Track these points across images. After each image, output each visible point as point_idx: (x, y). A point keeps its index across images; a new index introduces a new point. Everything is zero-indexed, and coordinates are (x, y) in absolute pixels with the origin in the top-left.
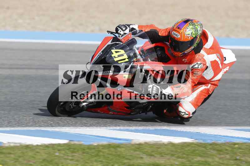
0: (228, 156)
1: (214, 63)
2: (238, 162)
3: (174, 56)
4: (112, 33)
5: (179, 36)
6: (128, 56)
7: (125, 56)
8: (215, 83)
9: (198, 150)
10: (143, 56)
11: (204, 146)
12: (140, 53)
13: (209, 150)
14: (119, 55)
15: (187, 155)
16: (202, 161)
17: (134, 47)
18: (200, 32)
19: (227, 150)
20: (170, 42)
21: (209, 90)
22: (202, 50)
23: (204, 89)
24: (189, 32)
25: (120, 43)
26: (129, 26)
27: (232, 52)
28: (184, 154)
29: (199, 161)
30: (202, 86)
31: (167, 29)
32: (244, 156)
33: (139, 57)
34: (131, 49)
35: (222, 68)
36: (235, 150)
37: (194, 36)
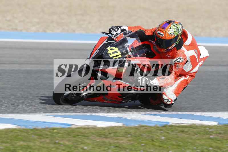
0: (48, 141)
1: (193, 58)
2: (57, 145)
3: (159, 52)
4: (106, 34)
5: (163, 35)
6: (121, 53)
7: (119, 53)
8: (193, 74)
9: (20, 135)
10: (133, 53)
11: (26, 131)
12: (130, 50)
13: (31, 135)
14: (114, 52)
15: (11, 140)
16: (25, 146)
17: (125, 45)
18: (181, 31)
19: (47, 134)
20: (156, 40)
21: (188, 81)
22: (183, 47)
23: (183, 80)
24: (171, 32)
25: (114, 42)
26: (120, 27)
27: (205, 48)
28: (9, 139)
29: (21, 145)
30: (182, 77)
31: (152, 29)
32: (62, 140)
33: (130, 53)
34: (124, 47)
35: (199, 62)
36: (54, 134)
37: (176, 35)
